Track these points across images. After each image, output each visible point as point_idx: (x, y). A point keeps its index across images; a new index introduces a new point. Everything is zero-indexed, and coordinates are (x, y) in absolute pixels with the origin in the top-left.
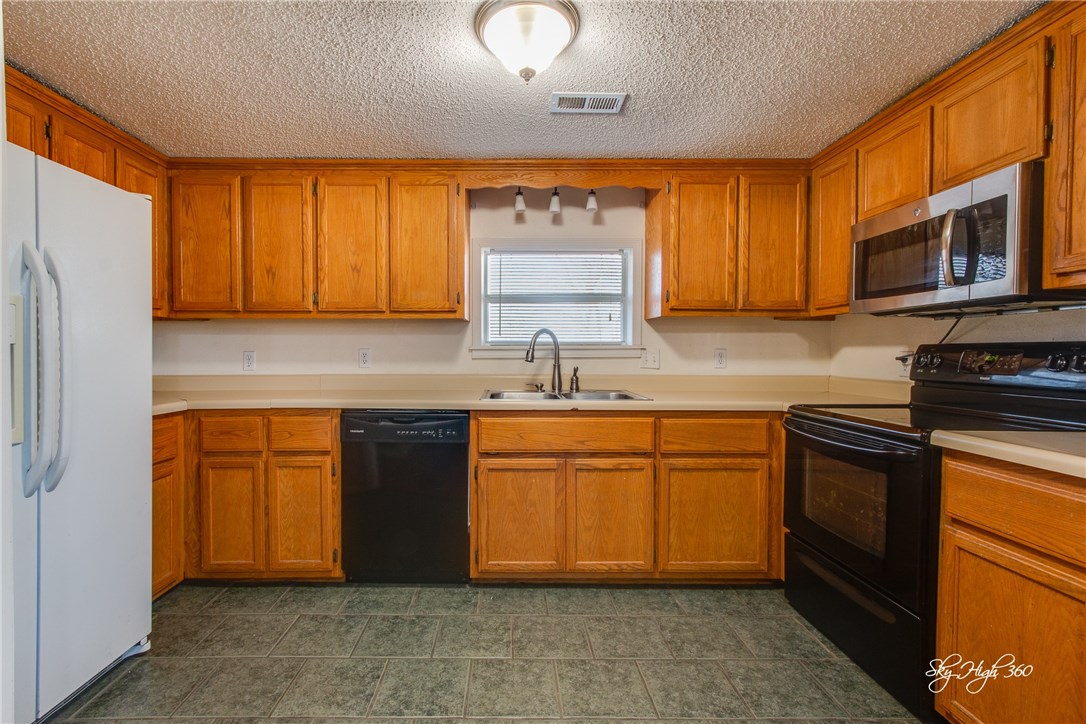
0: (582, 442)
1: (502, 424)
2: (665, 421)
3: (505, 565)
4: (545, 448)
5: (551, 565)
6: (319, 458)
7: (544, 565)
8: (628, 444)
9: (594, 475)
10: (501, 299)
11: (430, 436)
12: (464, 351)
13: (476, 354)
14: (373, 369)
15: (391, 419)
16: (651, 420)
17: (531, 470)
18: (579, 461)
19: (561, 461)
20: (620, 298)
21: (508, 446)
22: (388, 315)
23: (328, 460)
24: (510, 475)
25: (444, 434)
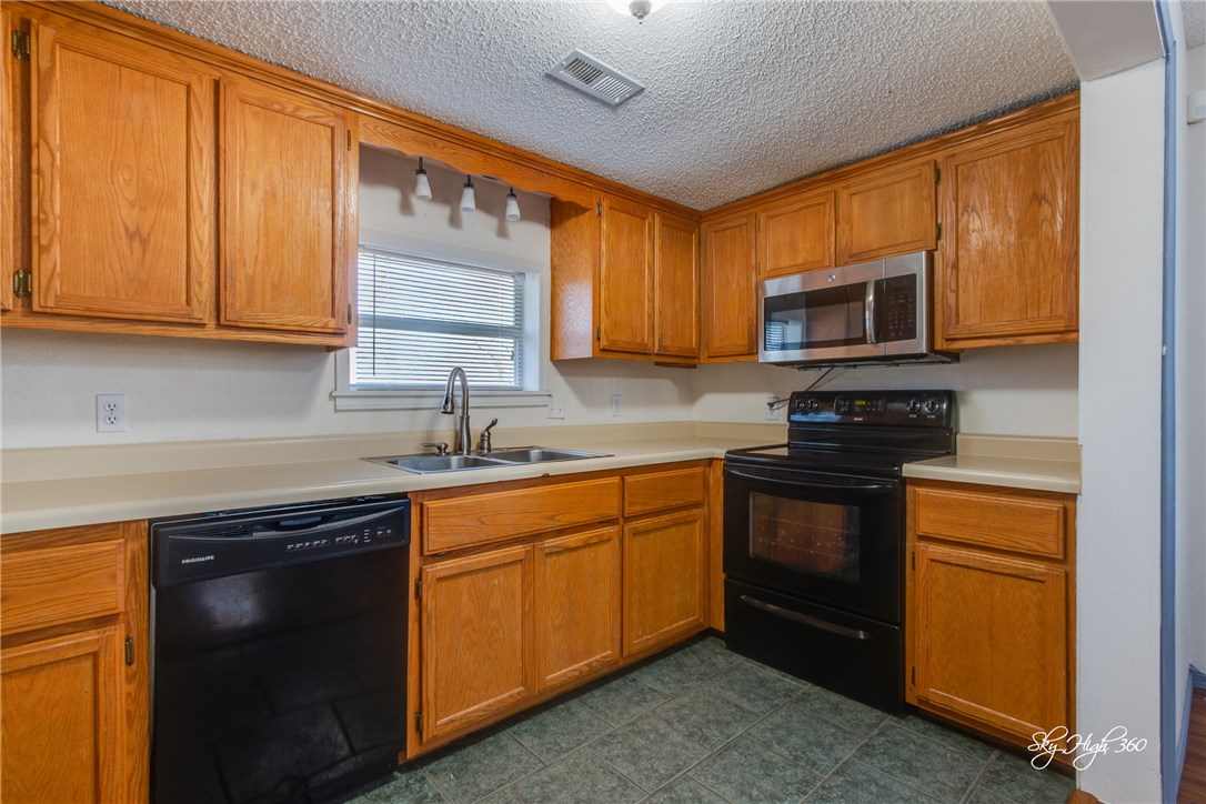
0: (552, 518)
1: (458, 507)
2: (629, 479)
3: (461, 718)
4: (511, 532)
5: (519, 693)
6: (91, 636)
7: (510, 697)
8: (598, 512)
9: (563, 558)
10: (375, 322)
11: (350, 545)
12: (321, 400)
13: (341, 403)
14: (129, 433)
15: (275, 525)
16: (616, 479)
17: (492, 568)
18: (549, 543)
19: (529, 547)
20: (516, 332)
21: (464, 539)
22: (212, 332)
23: (117, 634)
24: (466, 580)
25: (373, 536)
